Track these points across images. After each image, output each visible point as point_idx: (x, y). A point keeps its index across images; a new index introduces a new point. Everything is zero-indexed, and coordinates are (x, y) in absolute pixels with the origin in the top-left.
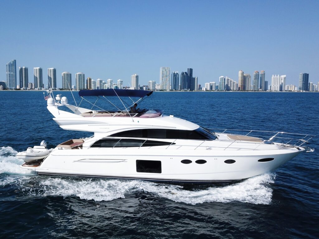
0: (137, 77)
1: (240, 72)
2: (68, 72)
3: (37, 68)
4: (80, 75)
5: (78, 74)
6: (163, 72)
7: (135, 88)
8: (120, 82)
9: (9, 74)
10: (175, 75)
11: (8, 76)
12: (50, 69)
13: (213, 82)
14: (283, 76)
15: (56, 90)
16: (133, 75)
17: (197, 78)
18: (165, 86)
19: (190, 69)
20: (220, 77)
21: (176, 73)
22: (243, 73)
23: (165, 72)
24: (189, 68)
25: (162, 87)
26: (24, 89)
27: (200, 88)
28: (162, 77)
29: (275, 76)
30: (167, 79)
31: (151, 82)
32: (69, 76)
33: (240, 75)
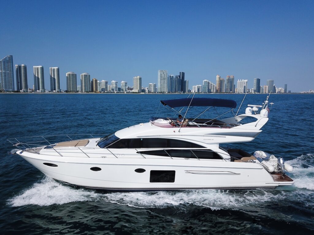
0: (140, 79)
1: (217, 77)
2: (73, 73)
3: (38, 67)
4: (85, 76)
5: (83, 74)
6: (161, 74)
7: (138, 90)
8: (124, 84)
9: (5, 73)
10: (171, 78)
11: (3, 75)
12: (52, 68)
13: (200, 85)
14: (246, 81)
15: (61, 92)
16: (136, 77)
17: (188, 81)
18: (163, 89)
19: (182, 73)
20: (203, 81)
21: (171, 76)
22: (220, 78)
23: (163, 75)
24: (181, 72)
25: (161, 89)
26: (24, 92)
27: (190, 91)
28: (161, 80)
29: (240, 80)
30: (165, 82)
31: (152, 85)
32: (74, 76)
33: (217, 79)
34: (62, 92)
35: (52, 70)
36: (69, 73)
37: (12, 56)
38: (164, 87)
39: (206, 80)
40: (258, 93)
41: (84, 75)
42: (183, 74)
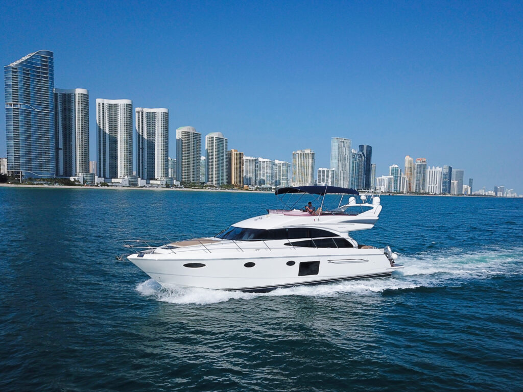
0: (313, 156)
6: (339, 148)
12: (146, 110)
20: (390, 167)
23: (342, 150)
24: (368, 145)
28: (338, 160)
29: (431, 168)
30: (345, 164)
31: (328, 171)
34: (176, 187)
35: (145, 115)
36: (186, 129)
37: (51, 54)
38: (344, 178)
41: (218, 139)
42: (369, 149)
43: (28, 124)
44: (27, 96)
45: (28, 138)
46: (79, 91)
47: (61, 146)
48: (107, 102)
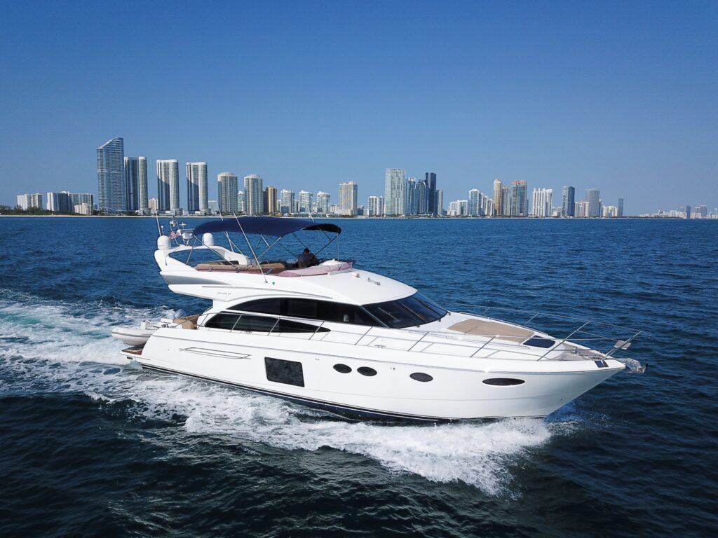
0: (355, 187)
1: (496, 182)
3: (167, 161)
4: (255, 181)
5: (250, 177)
6: (392, 178)
7: (352, 211)
8: (325, 198)
9: (108, 175)
10: (412, 185)
11: (105, 178)
12: (192, 164)
13: (464, 201)
14: (549, 191)
15: (211, 215)
16: (345, 184)
17: (442, 193)
18: (396, 208)
19: (432, 174)
20: (470, 192)
21: (412, 180)
22: (500, 185)
23: (396, 179)
24: (430, 172)
25: (392, 209)
26: (144, 214)
27: (445, 213)
28: (392, 189)
29: (537, 190)
30: (399, 193)
31: (376, 199)
32: (233, 181)
33: (496, 188)
34: (214, 215)
35: (192, 167)
36: (224, 174)
37: (122, 139)
38: (398, 204)
39: (476, 190)
40: (571, 217)
41: (252, 179)
42: (434, 176)
43: (109, 181)
44: (108, 165)
45: (109, 189)
46: (141, 158)
47: (132, 192)
48: (163, 161)
